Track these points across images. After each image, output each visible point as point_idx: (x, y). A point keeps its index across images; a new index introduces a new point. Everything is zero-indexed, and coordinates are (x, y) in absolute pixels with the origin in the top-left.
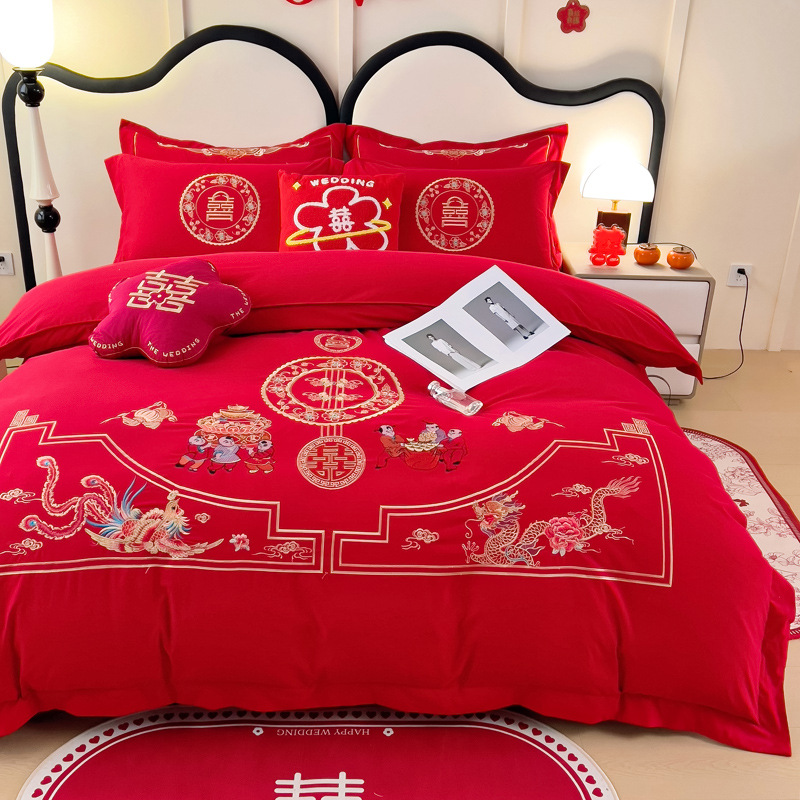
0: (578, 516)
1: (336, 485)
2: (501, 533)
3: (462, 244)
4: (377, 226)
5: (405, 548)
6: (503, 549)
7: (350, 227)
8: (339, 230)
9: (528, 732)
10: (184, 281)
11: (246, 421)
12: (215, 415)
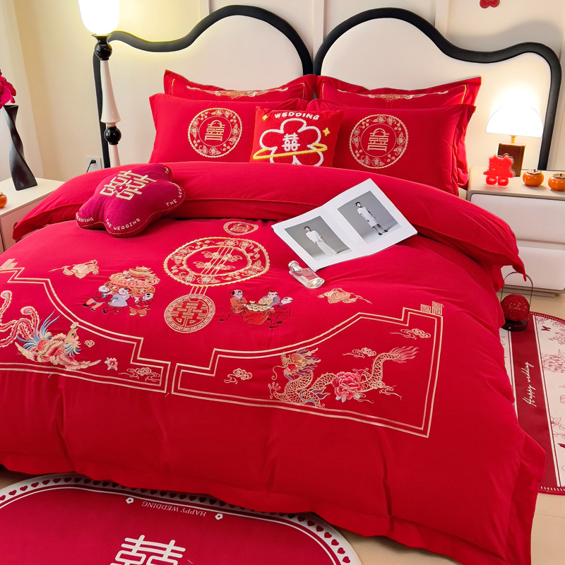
0: (360, 373)
1: (187, 330)
2: (299, 379)
3: (382, 163)
4: (317, 148)
5: (226, 381)
6: (299, 391)
7: (297, 148)
8: (289, 149)
9: (321, 535)
10: (140, 178)
11: (143, 279)
12: (125, 272)
